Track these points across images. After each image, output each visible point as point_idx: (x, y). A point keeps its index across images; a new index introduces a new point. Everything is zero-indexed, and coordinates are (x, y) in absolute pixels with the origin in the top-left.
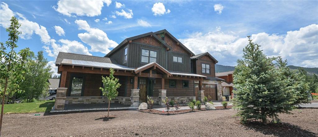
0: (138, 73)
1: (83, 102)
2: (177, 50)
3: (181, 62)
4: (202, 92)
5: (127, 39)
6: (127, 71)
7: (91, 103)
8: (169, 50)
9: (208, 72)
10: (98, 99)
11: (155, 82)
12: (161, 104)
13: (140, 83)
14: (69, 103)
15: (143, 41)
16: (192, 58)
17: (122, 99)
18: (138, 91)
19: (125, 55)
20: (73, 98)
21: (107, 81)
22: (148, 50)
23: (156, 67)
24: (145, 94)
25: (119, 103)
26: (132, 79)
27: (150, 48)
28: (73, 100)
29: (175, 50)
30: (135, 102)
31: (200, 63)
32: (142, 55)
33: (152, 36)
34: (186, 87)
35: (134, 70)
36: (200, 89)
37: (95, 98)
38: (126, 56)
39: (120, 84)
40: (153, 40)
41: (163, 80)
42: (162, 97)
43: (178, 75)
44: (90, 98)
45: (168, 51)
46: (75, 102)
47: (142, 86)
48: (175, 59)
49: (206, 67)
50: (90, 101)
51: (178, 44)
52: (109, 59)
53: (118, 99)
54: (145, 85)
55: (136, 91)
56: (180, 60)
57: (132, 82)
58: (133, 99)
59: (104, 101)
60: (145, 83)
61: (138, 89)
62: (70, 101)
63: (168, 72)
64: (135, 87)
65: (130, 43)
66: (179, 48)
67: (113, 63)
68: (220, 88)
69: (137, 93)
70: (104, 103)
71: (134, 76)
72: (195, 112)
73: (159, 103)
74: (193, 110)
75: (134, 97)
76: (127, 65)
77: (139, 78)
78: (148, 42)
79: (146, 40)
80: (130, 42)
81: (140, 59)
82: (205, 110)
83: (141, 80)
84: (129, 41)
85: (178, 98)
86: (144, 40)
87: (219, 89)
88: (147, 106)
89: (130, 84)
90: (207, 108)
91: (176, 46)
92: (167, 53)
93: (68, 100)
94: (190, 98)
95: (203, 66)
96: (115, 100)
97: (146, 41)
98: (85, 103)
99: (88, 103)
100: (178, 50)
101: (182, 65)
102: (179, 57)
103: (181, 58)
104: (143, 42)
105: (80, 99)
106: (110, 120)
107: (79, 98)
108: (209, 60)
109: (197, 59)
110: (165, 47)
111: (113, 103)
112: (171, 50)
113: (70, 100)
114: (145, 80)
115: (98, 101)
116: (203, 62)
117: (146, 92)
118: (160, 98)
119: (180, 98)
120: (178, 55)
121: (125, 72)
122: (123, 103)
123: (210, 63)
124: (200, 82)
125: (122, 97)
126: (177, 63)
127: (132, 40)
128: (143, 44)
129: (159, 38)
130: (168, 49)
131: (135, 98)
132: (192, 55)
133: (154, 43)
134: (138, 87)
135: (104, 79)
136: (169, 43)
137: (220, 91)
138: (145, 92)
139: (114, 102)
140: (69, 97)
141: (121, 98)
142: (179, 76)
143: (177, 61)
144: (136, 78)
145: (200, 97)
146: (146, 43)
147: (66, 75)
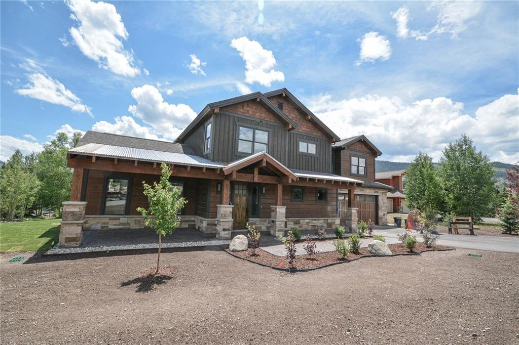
0: (231, 174)
1: (128, 226)
2: (306, 129)
3: (314, 153)
4: (354, 211)
5: (210, 105)
6: (208, 169)
7: (145, 228)
8: (293, 128)
9: (362, 172)
11: (264, 191)
12: (275, 234)
13: (236, 192)
14: (102, 227)
15: (242, 110)
16: (333, 146)
17: (202, 222)
18: (231, 210)
19: (207, 137)
20: (110, 219)
21: (156, 192)
22: (251, 128)
23: (267, 162)
24: (245, 213)
25: (197, 228)
26: (219, 185)
27: (254, 125)
28: (111, 222)
29: (303, 129)
30: (224, 230)
31: (348, 155)
32: (240, 138)
33: (258, 100)
34: (323, 201)
35: (222, 168)
36: (350, 204)
38: (209, 140)
39: (185, 200)
40: (261, 109)
41: (280, 188)
42: (277, 220)
43: (309, 179)
44: (143, 218)
45: (289, 130)
46: (114, 225)
47: (238, 198)
48: (303, 147)
49: (358, 163)
51: (309, 118)
52: (180, 146)
53: (194, 221)
54: (245, 195)
55: (226, 209)
56: (312, 149)
57: (219, 189)
58: (220, 225)
60: (245, 192)
61: (230, 204)
62: (104, 223)
63: (290, 171)
64: (224, 202)
65: (216, 114)
66: (310, 125)
67: (185, 153)
68: (384, 203)
69: (228, 213)
71: (222, 179)
72: (349, 261)
73: (272, 232)
74: (346, 257)
75: (221, 220)
76: (211, 156)
77: (233, 184)
78: (252, 112)
79: (248, 109)
80: (217, 111)
81: (235, 146)
82: (369, 256)
83: (236, 187)
84: (214, 110)
85: (306, 221)
86: (243, 108)
87: (382, 203)
88: (246, 242)
89: (217, 194)
90: (374, 251)
91: (305, 121)
92: (287, 135)
93: (99, 221)
94: (330, 221)
95: (354, 160)
96: (190, 223)
97: (248, 111)
98: (134, 228)
99: (138, 228)
100: (309, 130)
101: (316, 159)
102: (310, 143)
104: (241, 112)
105: (123, 220)
106: (155, 285)
107: (121, 219)
108: (365, 149)
109: (344, 148)
110: (285, 124)
111: (187, 228)
112: (296, 130)
113: (103, 221)
114: (245, 187)
116: (355, 153)
117: (247, 209)
118: (273, 222)
119: (311, 221)
120: (309, 139)
121: (204, 171)
122: (204, 229)
123: (366, 155)
124: (350, 191)
125: (201, 218)
126: (307, 156)
127: (221, 108)
128: (242, 117)
129: (273, 105)
130: (290, 127)
131: (224, 223)
132: (334, 140)
133: (263, 115)
134: (232, 201)
135: (147, 188)
136: (292, 115)
137: (383, 208)
138: (245, 209)
139: (187, 226)
140: (101, 216)
141: (199, 220)
142: (312, 180)
143: (306, 152)
144: (227, 184)
145: (349, 220)
146: (248, 115)
147: (82, 175)
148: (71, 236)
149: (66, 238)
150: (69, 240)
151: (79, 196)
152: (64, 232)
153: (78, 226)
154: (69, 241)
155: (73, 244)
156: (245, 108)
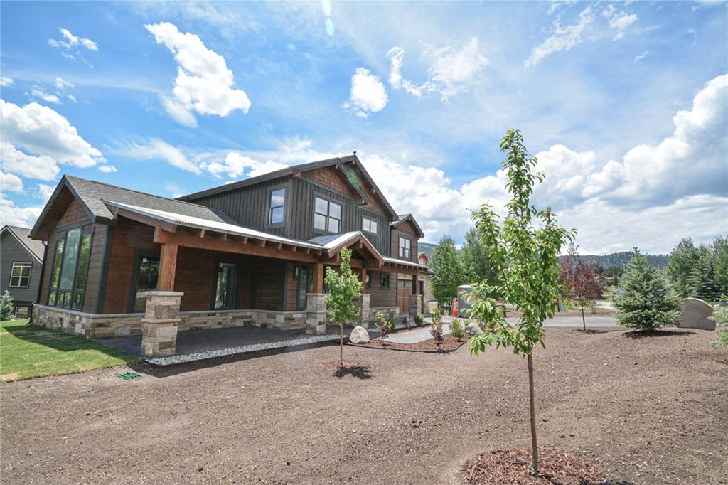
3: (377, 232)
4: (419, 298)
7: (191, 329)
9: (407, 253)
10: (205, 319)
15: (318, 177)
16: (391, 224)
19: (273, 206)
22: (325, 199)
23: (363, 245)
26: (297, 269)
27: (330, 196)
30: (320, 323)
31: (397, 235)
32: (316, 211)
33: (337, 167)
34: (387, 288)
36: (415, 291)
37: (199, 315)
41: (364, 273)
42: (363, 310)
44: (188, 316)
45: (359, 205)
48: (366, 225)
49: (404, 245)
50: (187, 323)
51: (374, 191)
53: (250, 317)
56: (374, 228)
57: (297, 274)
58: (314, 318)
59: (219, 324)
61: (323, 293)
62: (134, 326)
64: (318, 290)
65: (294, 179)
66: (373, 200)
70: (220, 327)
78: (327, 179)
80: (298, 175)
81: (311, 220)
84: (293, 174)
86: (319, 175)
87: (426, 290)
89: (293, 280)
91: (370, 196)
92: (357, 210)
96: (245, 320)
97: (324, 178)
100: (372, 206)
102: (372, 221)
103: (376, 224)
104: (316, 180)
108: (411, 229)
110: (356, 197)
111: (242, 327)
113: (135, 322)
115: (205, 323)
116: (403, 233)
120: (372, 217)
122: (277, 326)
123: (411, 237)
124: (415, 277)
126: (369, 235)
128: (318, 185)
130: (363, 202)
132: (392, 219)
133: (337, 185)
137: (427, 295)
139: (242, 324)
140: (131, 314)
143: (370, 231)
144: (320, 268)
145: (414, 308)
146: (323, 183)
147: (176, 254)
148: (165, 341)
149: (161, 343)
150: (164, 346)
151: (172, 283)
152: (157, 335)
153: (175, 325)
154: (165, 348)
155: (169, 351)
156: (321, 174)
